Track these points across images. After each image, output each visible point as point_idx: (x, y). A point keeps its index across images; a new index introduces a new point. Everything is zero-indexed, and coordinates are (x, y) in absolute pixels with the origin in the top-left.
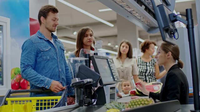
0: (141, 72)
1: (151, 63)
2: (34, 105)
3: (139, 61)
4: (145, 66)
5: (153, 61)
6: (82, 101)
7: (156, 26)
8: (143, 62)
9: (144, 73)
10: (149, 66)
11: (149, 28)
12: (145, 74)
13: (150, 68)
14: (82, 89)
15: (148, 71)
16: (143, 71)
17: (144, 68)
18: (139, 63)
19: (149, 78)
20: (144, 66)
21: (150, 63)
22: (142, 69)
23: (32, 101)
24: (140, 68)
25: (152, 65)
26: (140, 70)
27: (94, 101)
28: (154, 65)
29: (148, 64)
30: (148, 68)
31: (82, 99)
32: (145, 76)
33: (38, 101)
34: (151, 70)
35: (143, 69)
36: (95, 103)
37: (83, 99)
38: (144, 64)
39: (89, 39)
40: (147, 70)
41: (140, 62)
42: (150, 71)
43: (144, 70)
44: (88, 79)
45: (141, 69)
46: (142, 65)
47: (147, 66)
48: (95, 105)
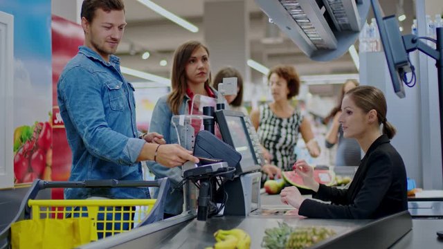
0: (266, 139)
1: (291, 120)
2: (93, 219)
3: (264, 114)
4: (277, 128)
5: (295, 117)
6: (206, 208)
7: (330, 47)
8: (273, 117)
9: (272, 144)
10: (286, 128)
11: (316, 48)
12: (274, 146)
13: (287, 133)
14: (206, 184)
15: (282, 140)
16: (269, 137)
17: (273, 131)
18: (264, 117)
19: (282, 156)
20: (274, 126)
21: (288, 121)
22: (268, 134)
23: (88, 208)
24: (265, 130)
25: (294, 126)
26: (263, 135)
27: (221, 207)
28: (297, 127)
29: (284, 124)
30: (283, 131)
31: (204, 204)
32: (275, 149)
33: (102, 208)
34: (289, 136)
35: (271, 133)
36: (222, 212)
37: (208, 204)
38: (275, 122)
39: (200, 69)
40: (279, 137)
41: (266, 116)
42: (286, 139)
43: (272, 135)
44: (221, 163)
45: (266, 132)
46: (270, 124)
47: (280, 126)
48: (222, 216)
